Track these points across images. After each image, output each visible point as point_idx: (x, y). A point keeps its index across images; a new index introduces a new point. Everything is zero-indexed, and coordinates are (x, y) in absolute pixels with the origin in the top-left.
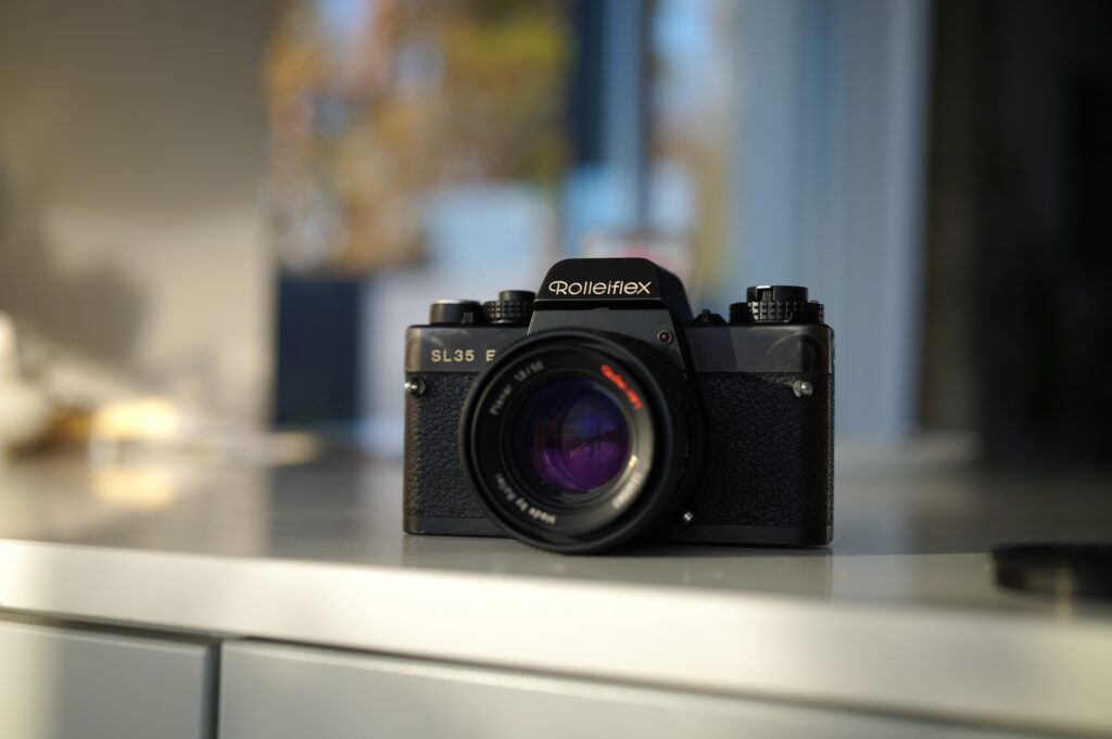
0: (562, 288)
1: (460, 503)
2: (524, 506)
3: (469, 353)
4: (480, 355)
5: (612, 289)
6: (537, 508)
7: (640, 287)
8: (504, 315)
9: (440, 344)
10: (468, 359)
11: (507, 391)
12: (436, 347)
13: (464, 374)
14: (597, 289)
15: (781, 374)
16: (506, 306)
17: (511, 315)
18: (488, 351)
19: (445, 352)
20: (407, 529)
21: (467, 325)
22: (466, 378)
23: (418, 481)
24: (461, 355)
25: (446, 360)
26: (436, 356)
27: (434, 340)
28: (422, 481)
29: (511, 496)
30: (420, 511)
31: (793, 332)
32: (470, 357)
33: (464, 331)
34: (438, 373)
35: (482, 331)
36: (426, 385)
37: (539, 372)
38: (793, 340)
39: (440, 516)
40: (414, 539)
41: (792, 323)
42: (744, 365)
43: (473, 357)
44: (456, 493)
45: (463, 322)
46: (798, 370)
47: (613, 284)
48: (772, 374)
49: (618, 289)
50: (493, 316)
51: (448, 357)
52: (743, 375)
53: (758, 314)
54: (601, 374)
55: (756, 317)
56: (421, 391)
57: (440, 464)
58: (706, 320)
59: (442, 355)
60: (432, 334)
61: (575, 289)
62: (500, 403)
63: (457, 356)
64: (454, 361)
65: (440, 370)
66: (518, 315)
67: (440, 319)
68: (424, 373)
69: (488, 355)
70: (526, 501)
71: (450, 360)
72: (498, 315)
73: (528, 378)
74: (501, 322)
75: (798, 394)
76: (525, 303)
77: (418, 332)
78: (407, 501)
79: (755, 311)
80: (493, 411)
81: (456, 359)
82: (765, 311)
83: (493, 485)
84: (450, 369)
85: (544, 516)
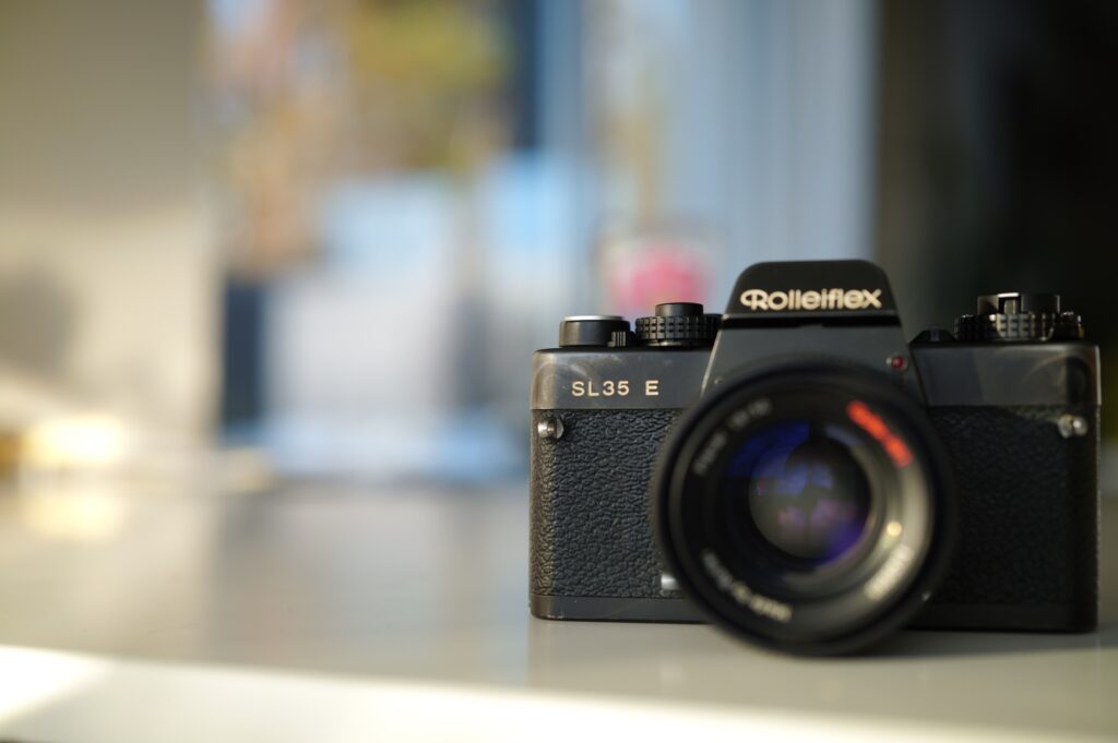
0: (759, 300)
1: (610, 578)
3: (623, 384)
4: (637, 388)
5: (828, 301)
8: (669, 335)
9: (582, 373)
10: (620, 393)
12: (577, 377)
13: (616, 412)
14: (809, 300)
15: (1042, 408)
16: (669, 325)
17: (679, 335)
18: (648, 383)
19: (590, 384)
20: (538, 612)
21: (617, 349)
22: (618, 417)
23: (554, 551)
24: (611, 388)
25: (591, 394)
26: (578, 390)
27: (575, 368)
28: (561, 550)
30: (557, 590)
31: (1056, 353)
32: (623, 390)
33: (615, 357)
34: (581, 411)
35: (639, 356)
36: (564, 426)
38: (1056, 365)
39: (586, 596)
40: (549, 627)
41: (1055, 340)
42: (990, 397)
43: (627, 388)
44: (606, 566)
45: (612, 344)
46: (1063, 402)
47: (829, 294)
48: (1030, 408)
49: (836, 302)
50: (653, 336)
51: (593, 391)
52: (990, 409)
53: (1004, 330)
55: (1002, 334)
56: (559, 435)
57: (584, 528)
58: (936, 339)
59: (586, 387)
60: (573, 361)
61: (777, 301)
62: (705, 457)
63: (606, 388)
64: (602, 395)
65: (584, 407)
66: (688, 335)
67: (574, 341)
68: (562, 410)
69: (648, 388)
71: (597, 394)
72: (660, 336)
74: (665, 344)
75: (1065, 434)
76: (697, 320)
77: (551, 357)
78: (536, 575)
79: (999, 326)
81: (605, 392)
82: (1015, 325)
84: (597, 406)
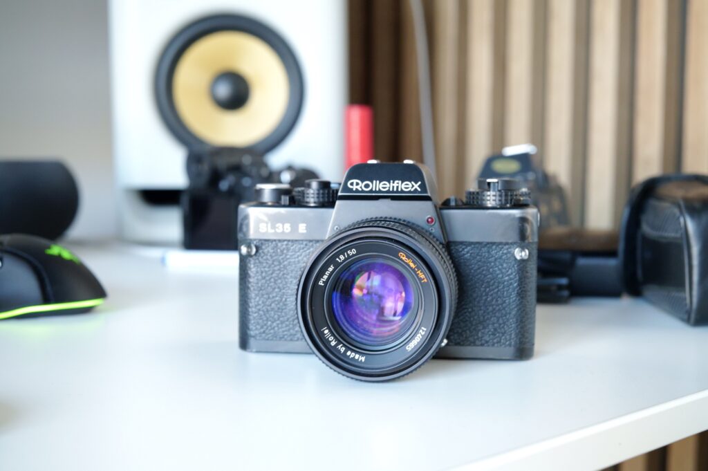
1: (280, 330)
2: (343, 350)
3: (287, 226)
4: (295, 228)
5: (393, 187)
6: (353, 351)
7: (413, 186)
9: (266, 219)
10: (285, 230)
11: (331, 269)
12: (263, 221)
13: (284, 241)
14: (383, 186)
15: (507, 244)
18: (300, 225)
19: (269, 226)
20: (242, 346)
21: (284, 206)
22: (284, 244)
23: (250, 315)
24: (281, 228)
26: (263, 228)
27: (262, 216)
28: (254, 315)
29: (333, 343)
30: (252, 337)
31: (514, 215)
33: (283, 210)
34: (265, 240)
35: (296, 210)
36: (256, 248)
37: (353, 255)
39: (268, 339)
41: (515, 207)
43: (289, 228)
44: (278, 324)
45: (282, 203)
46: (516, 241)
47: (393, 183)
48: (501, 243)
49: (397, 187)
51: (271, 229)
52: (480, 243)
53: (489, 200)
54: (399, 258)
55: (488, 203)
56: (254, 253)
57: (267, 303)
58: (453, 204)
59: (267, 227)
60: (260, 212)
62: (325, 277)
63: (278, 228)
64: (276, 232)
65: (266, 238)
68: (254, 239)
69: (301, 228)
70: (344, 346)
71: (273, 231)
73: (346, 259)
75: (518, 258)
76: (326, 192)
77: (248, 210)
80: (321, 283)
81: (277, 230)
82: (494, 198)
83: (321, 335)
84: (273, 238)
85: (357, 356)
